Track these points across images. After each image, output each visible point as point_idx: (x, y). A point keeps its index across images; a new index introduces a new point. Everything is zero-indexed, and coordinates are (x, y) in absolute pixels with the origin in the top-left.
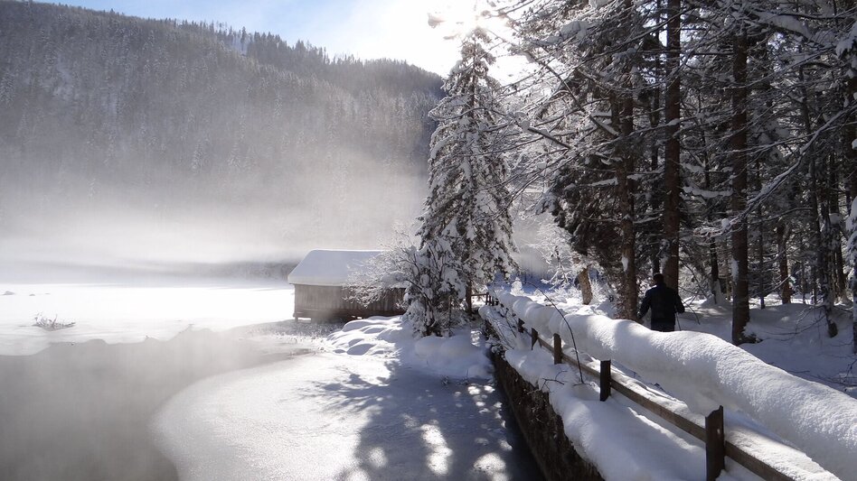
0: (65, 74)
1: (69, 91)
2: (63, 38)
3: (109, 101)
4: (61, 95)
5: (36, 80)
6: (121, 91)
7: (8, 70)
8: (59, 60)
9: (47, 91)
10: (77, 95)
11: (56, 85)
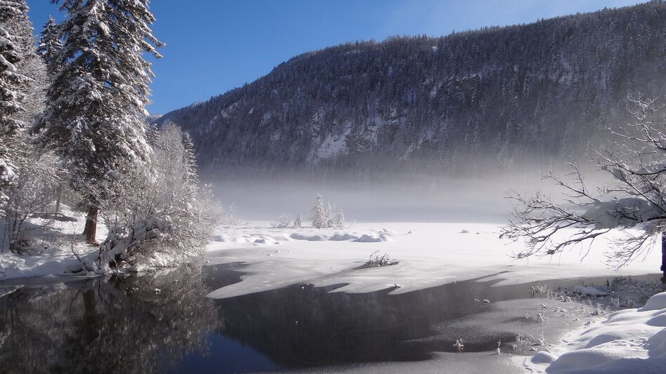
0: (566, 65)
1: (570, 77)
2: (564, 40)
3: (600, 78)
4: (565, 82)
5: (546, 75)
6: (610, 68)
7: (528, 72)
8: (562, 56)
9: (554, 81)
10: (576, 80)
11: (560, 75)
